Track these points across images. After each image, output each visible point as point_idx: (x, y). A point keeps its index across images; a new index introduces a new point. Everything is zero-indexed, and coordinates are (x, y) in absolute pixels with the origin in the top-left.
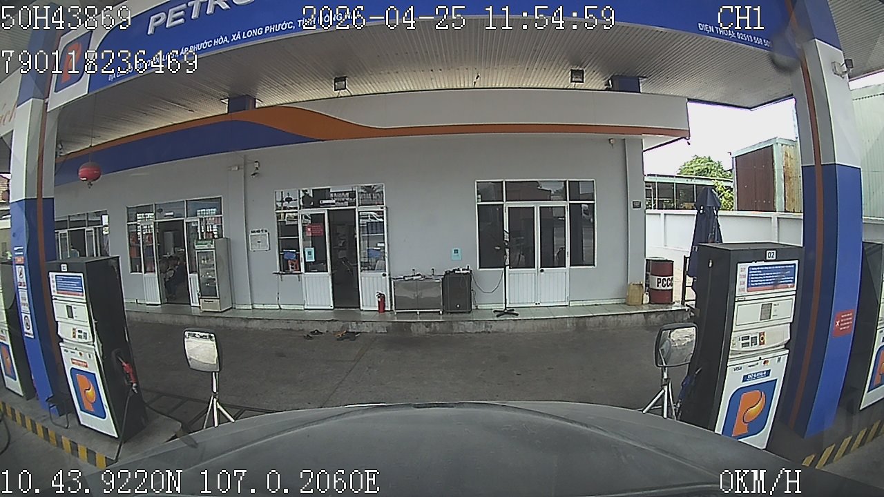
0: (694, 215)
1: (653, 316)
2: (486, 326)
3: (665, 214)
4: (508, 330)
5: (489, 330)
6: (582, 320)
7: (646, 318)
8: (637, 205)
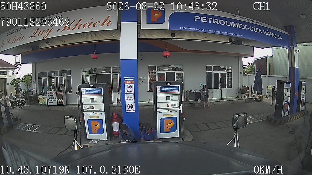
0: (255, 76)
1: (247, 100)
2: (213, 103)
3: (249, 76)
4: (217, 104)
5: (213, 104)
6: (233, 101)
7: (246, 100)
8: (241, 73)
